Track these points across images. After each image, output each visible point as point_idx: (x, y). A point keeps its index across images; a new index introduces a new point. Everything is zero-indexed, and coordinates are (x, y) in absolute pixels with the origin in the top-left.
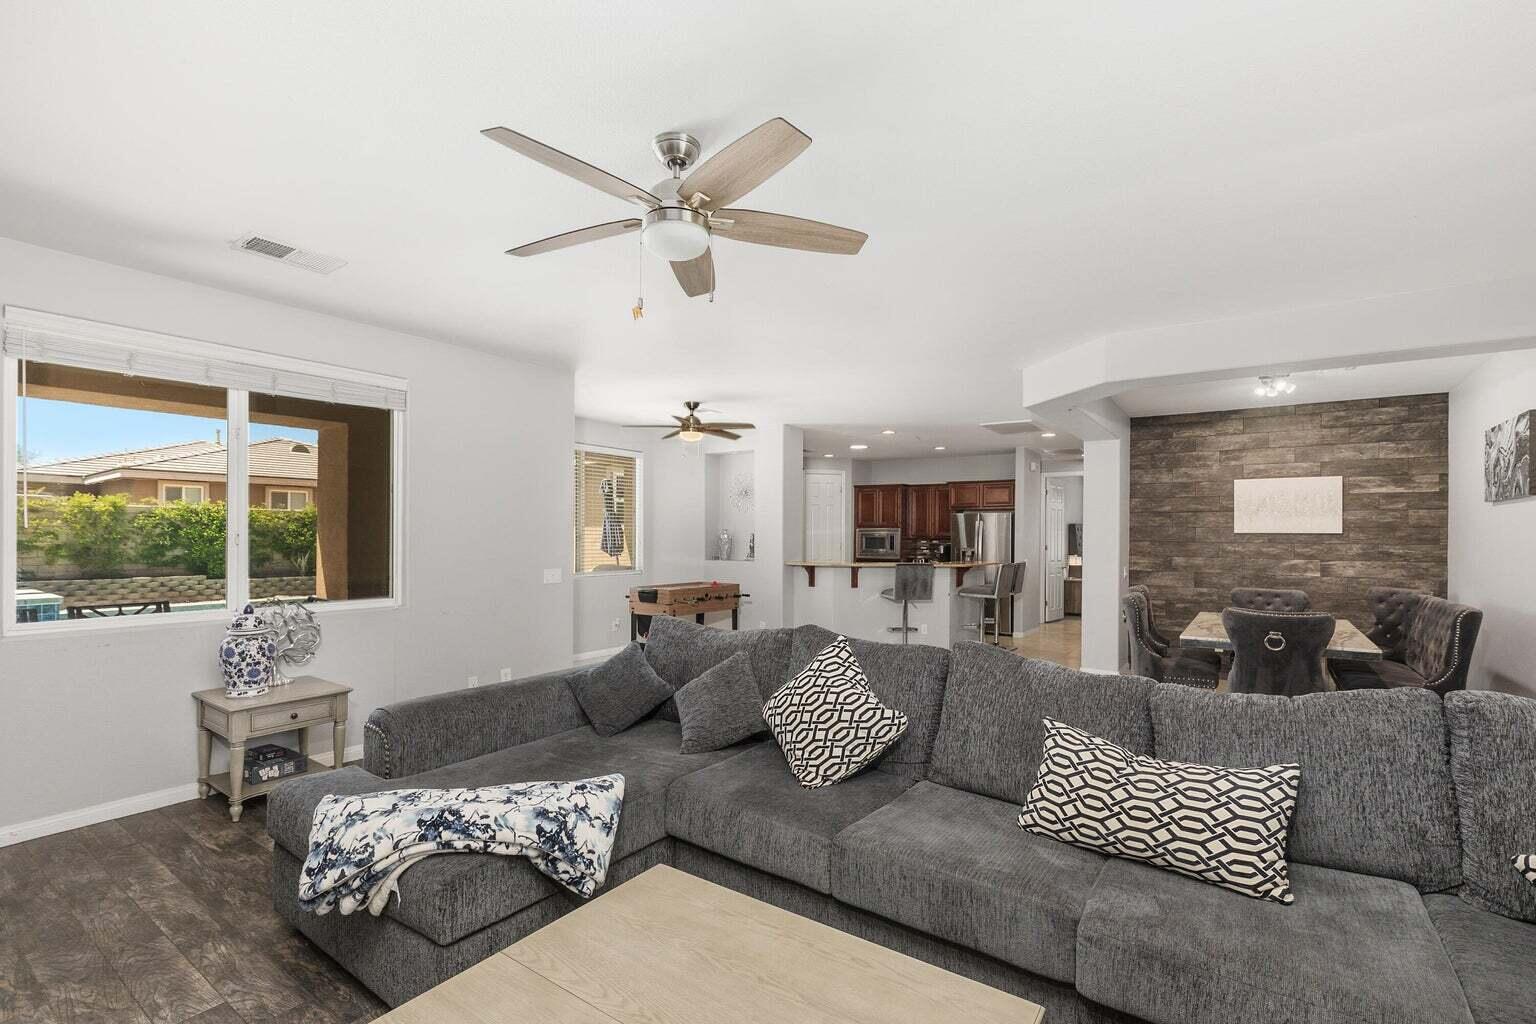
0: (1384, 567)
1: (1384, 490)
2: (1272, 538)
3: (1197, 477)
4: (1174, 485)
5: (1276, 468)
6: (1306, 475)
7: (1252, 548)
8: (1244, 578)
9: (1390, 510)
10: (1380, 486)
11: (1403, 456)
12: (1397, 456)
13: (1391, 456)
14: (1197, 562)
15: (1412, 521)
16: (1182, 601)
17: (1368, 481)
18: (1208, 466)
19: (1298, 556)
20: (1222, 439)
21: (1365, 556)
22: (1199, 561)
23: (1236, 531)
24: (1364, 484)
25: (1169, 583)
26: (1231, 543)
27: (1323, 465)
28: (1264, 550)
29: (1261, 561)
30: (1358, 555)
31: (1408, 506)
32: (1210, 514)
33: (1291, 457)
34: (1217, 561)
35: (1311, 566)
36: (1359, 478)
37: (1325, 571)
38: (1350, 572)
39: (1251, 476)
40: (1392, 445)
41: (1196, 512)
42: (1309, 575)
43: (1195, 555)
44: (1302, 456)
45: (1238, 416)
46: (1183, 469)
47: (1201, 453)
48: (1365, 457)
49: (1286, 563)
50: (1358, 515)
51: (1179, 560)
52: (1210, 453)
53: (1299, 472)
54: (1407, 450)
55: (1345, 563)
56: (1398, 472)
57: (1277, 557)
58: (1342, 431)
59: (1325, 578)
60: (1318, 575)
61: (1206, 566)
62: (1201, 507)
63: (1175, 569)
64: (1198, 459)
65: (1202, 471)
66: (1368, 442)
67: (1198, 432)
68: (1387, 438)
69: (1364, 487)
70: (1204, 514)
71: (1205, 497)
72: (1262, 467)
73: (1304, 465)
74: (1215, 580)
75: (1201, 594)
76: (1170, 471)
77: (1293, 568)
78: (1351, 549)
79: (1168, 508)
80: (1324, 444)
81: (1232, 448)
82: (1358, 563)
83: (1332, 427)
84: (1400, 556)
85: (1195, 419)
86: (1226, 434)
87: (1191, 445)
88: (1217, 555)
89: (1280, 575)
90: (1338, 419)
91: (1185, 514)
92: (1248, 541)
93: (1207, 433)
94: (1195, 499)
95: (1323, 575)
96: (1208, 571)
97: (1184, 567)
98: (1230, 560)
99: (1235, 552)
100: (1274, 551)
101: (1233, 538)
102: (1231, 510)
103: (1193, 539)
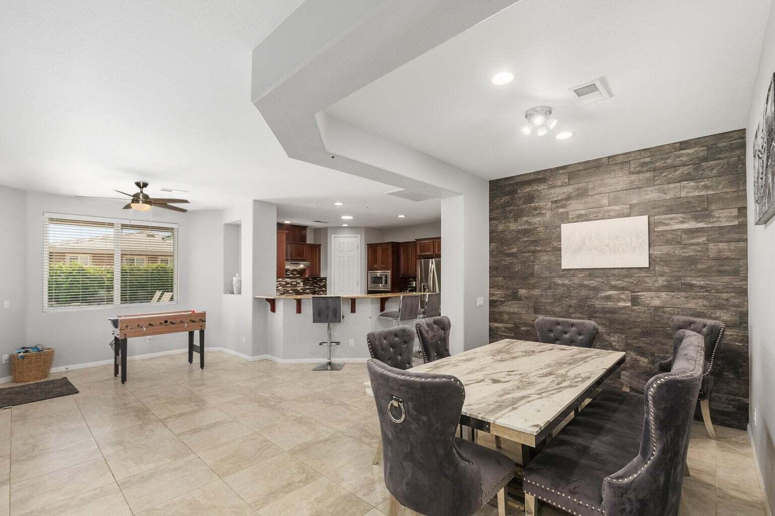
0: (686, 297)
1: (685, 226)
2: (591, 273)
3: (535, 224)
4: (519, 231)
5: (594, 213)
6: (618, 216)
7: (576, 281)
8: (570, 306)
9: (692, 244)
10: (682, 222)
11: (703, 193)
12: (696, 193)
13: (691, 195)
14: (536, 293)
15: (712, 254)
16: (526, 325)
17: (671, 219)
18: (543, 214)
19: (614, 288)
20: (552, 191)
21: (669, 288)
22: (537, 292)
23: (563, 267)
24: (668, 222)
25: (516, 310)
26: (561, 276)
27: (632, 207)
28: (586, 282)
29: (584, 292)
30: (664, 286)
31: (708, 240)
32: (544, 253)
33: (606, 202)
34: (550, 292)
35: (623, 296)
36: (663, 216)
37: (635, 301)
38: (657, 302)
39: (575, 220)
40: (692, 184)
41: (534, 252)
42: (622, 304)
43: (534, 287)
44: (615, 201)
45: (564, 171)
46: (525, 218)
47: (537, 204)
48: (668, 197)
49: (603, 294)
50: (662, 250)
51: (522, 292)
52: (545, 204)
53: (612, 214)
54: (706, 187)
55: (653, 294)
56: (698, 208)
57: (596, 289)
58: (648, 175)
59: (635, 308)
60: (629, 304)
61: (542, 296)
62: (538, 249)
63: (520, 299)
64: (536, 209)
65: (538, 219)
66: (671, 183)
67: (535, 188)
68: (688, 178)
69: (668, 225)
70: (541, 253)
71: (541, 240)
72: (583, 212)
73: (617, 208)
74: (548, 308)
76: (516, 220)
77: (608, 298)
78: (656, 281)
80: (632, 188)
81: (560, 198)
82: (663, 294)
83: (639, 172)
84: (702, 287)
85: (532, 177)
86: (555, 187)
87: (530, 199)
88: (550, 288)
89: (598, 304)
90: (644, 164)
91: (527, 254)
92: (573, 276)
93: (542, 187)
94: (534, 241)
95: (633, 305)
96: (543, 300)
97: (526, 298)
98: (559, 291)
99: (563, 285)
100: (592, 283)
101: (562, 273)
102: (560, 250)
103: (532, 274)
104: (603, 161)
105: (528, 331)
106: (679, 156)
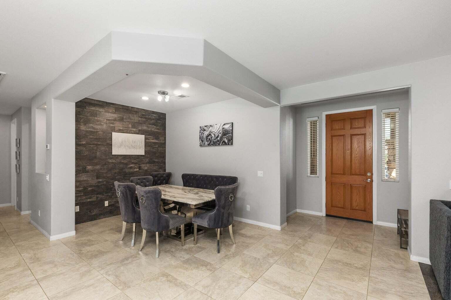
0: (154, 166)
1: (153, 141)
2: (125, 157)
3: (98, 129)
4: (87, 131)
5: (126, 130)
6: (135, 133)
7: (118, 160)
8: (115, 173)
9: (155, 148)
10: (153, 139)
11: (157, 131)
13: (155, 130)
14: (98, 168)
15: (159, 151)
16: (91, 186)
17: (150, 138)
18: (102, 125)
19: (133, 163)
20: (107, 114)
21: (149, 163)
22: (98, 167)
23: (113, 154)
24: (149, 138)
25: (85, 179)
26: (111, 158)
27: (139, 130)
28: (122, 161)
29: (121, 166)
30: (148, 162)
31: (158, 146)
32: (102, 146)
33: (130, 126)
34: (105, 167)
35: (136, 167)
36: (148, 136)
37: (140, 168)
38: (146, 168)
39: (118, 131)
40: (155, 127)
41: (97, 145)
42: (136, 170)
43: (97, 164)
44: (133, 127)
45: (114, 106)
46: (92, 125)
47: (99, 119)
48: (149, 129)
49: (129, 166)
50: (148, 148)
51: (89, 167)
52: (102, 119)
53: (133, 132)
54: (158, 129)
55: (145, 165)
56: (156, 135)
57: (126, 164)
58: (144, 119)
59: (140, 171)
60: (138, 170)
61: (101, 169)
62: (99, 143)
63: (88, 172)
64: (98, 121)
65: (99, 127)
66: (150, 125)
67: (97, 109)
68: (153, 124)
69: (149, 140)
70: (101, 146)
71: (100, 139)
72: (121, 128)
73: (134, 130)
74: (105, 175)
75: (99, 182)
76: (86, 124)
77: (131, 168)
78: (146, 160)
79: (84, 143)
80: (140, 123)
81: (111, 119)
82: (148, 165)
83: (141, 117)
84: (157, 162)
85: (96, 102)
86: (109, 112)
87: (94, 114)
88: (105, 164)
89: (127, 171)
90: (143, 115)
91: (92, 146)
92: (117, 158)
93: (101, 110)
94: (96, 139)
95: (139, 170)
96: (102, 171)
97: (92, 171)
98: (110, 166)
99: (112, 163)
100: (125, 161)
101: (111, 157)
102: (111, 145)
103: (95, 157)
104: (130, 108)
105: (92, 190)
106: (152, 116)
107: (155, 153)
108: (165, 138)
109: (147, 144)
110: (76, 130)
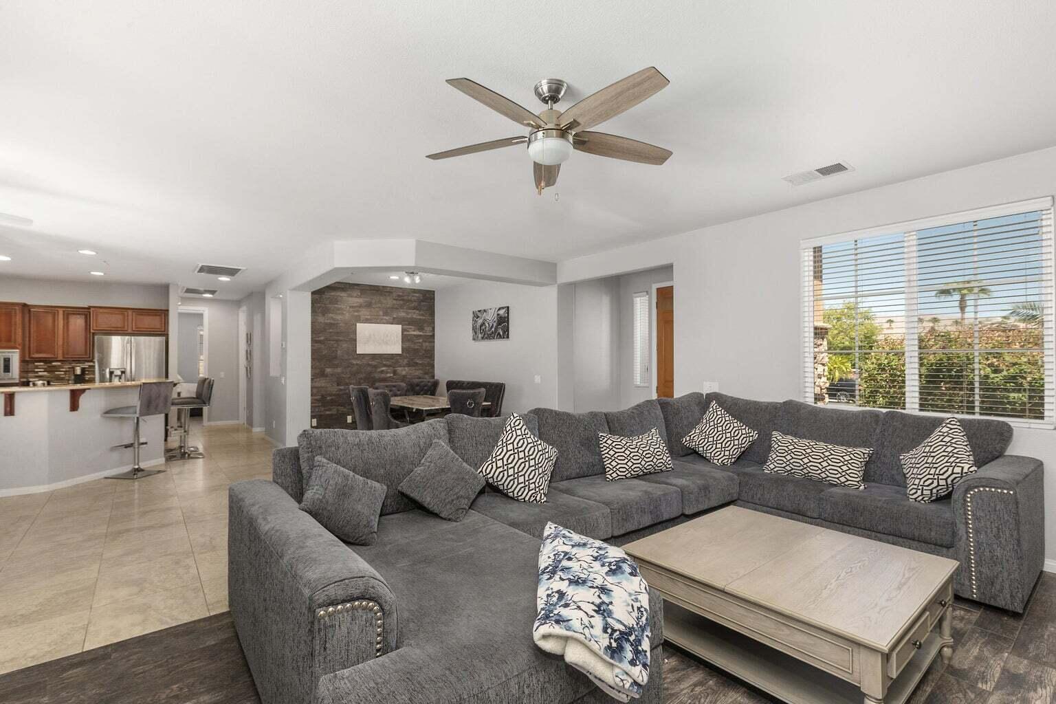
0: (415, 370)
1: (415, 333)
2: (374, 356)
3: (338, 320)
4: (326, 324)
5: (375, 319)
6: (387, 323)
7: (364, 361)
8: (361, 378)
9: (417, 343)
10: (414, 331)
11: (422, 317)
12: (419, 317)
13: (417, 317)
15: (424, 348)
16: (330, 395)
17: (410, 328)
18: (344, 314)
19: (385, 366)
20: (350, 299)
21: (409, 365)
22: (339, 370)
23: (357, 353)
25: (323, 385)
26: (356, 359)
27: (394, 318)
28: (370, 363)
29: (369, 369)
30: (407, 364)
31: (423, 341)
32: (344, 342)
33: (381, 313)
34: (348, 370)
35: (389, 371)
36: (407, 327)
37: (395, 372)
38: (404, 373)
39: (364, 322)
40: (418, 312)
41: (337, 341)
42: (389, 375)
43: (337, 366)
44: (386, 314)
45: (359, 288)
46: (331, 315)
47: (340, 306)
48: (409, 317)
49: (379, 370)
50: (407, 344)
51: (328, 370)
52: (344, 307)
53: (385, 321)
54: (422, 315)
55: (402, 368)
56: (419, 325)
57: (375, 367)
58: (401, 302)
59: (395, 377)
60: (392, 375)
61: (343, 373)
62: (341, 339)
63: (327, 376)
64: (338, 309)
65: (340, 317)
66: (410, 309)
68: (415, 308)
69: (408, 331)
70: (342, 342)
71: (342, 333)
72: (369, 317)
73: (387, 318)
74: (347, 381)
75: (341, 390)
76: (324, 315)
77: (382, 372)
78: (404, 361)
79: (322, 338)
80: (393, 308)
81: (355, 305)
82: (406, 368)
83: (396, 300)
84: (420, 364)
86: (352, 297)
88: (349, 367)
89: (377, 376)
90: (399, 296)
91: (332, 342)
92: (363, 358)
93: (343, 294)
94: (338, 333)
95: (394, 375)
96: (344, 376)
97: (332, 375)
98: (355, 369)
99: (357, 364)
100: (374, 363)
101: (356, 356)
102: (355, 340)
103: (336, 358)
104: (381, 288)
105: (332, 399)
106: (413, 296)
107: (416, 351)
108: (434, 328)
109: (405, 338)
110: (312, 322)
